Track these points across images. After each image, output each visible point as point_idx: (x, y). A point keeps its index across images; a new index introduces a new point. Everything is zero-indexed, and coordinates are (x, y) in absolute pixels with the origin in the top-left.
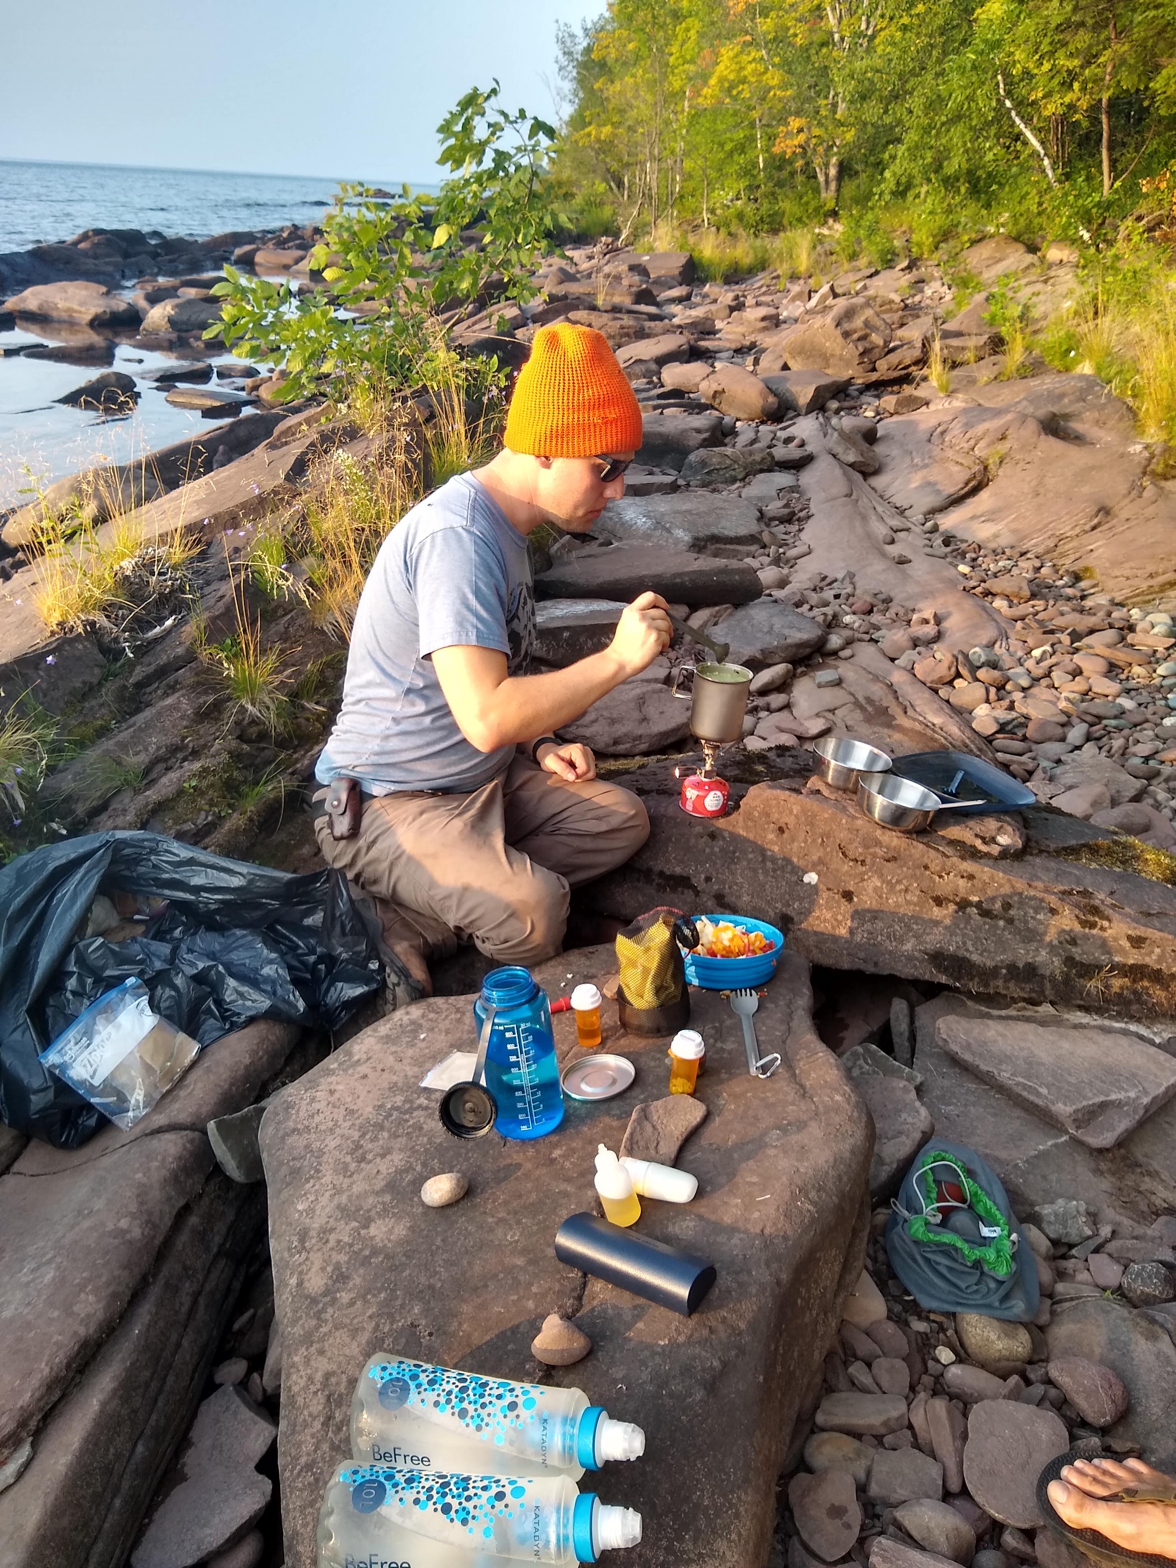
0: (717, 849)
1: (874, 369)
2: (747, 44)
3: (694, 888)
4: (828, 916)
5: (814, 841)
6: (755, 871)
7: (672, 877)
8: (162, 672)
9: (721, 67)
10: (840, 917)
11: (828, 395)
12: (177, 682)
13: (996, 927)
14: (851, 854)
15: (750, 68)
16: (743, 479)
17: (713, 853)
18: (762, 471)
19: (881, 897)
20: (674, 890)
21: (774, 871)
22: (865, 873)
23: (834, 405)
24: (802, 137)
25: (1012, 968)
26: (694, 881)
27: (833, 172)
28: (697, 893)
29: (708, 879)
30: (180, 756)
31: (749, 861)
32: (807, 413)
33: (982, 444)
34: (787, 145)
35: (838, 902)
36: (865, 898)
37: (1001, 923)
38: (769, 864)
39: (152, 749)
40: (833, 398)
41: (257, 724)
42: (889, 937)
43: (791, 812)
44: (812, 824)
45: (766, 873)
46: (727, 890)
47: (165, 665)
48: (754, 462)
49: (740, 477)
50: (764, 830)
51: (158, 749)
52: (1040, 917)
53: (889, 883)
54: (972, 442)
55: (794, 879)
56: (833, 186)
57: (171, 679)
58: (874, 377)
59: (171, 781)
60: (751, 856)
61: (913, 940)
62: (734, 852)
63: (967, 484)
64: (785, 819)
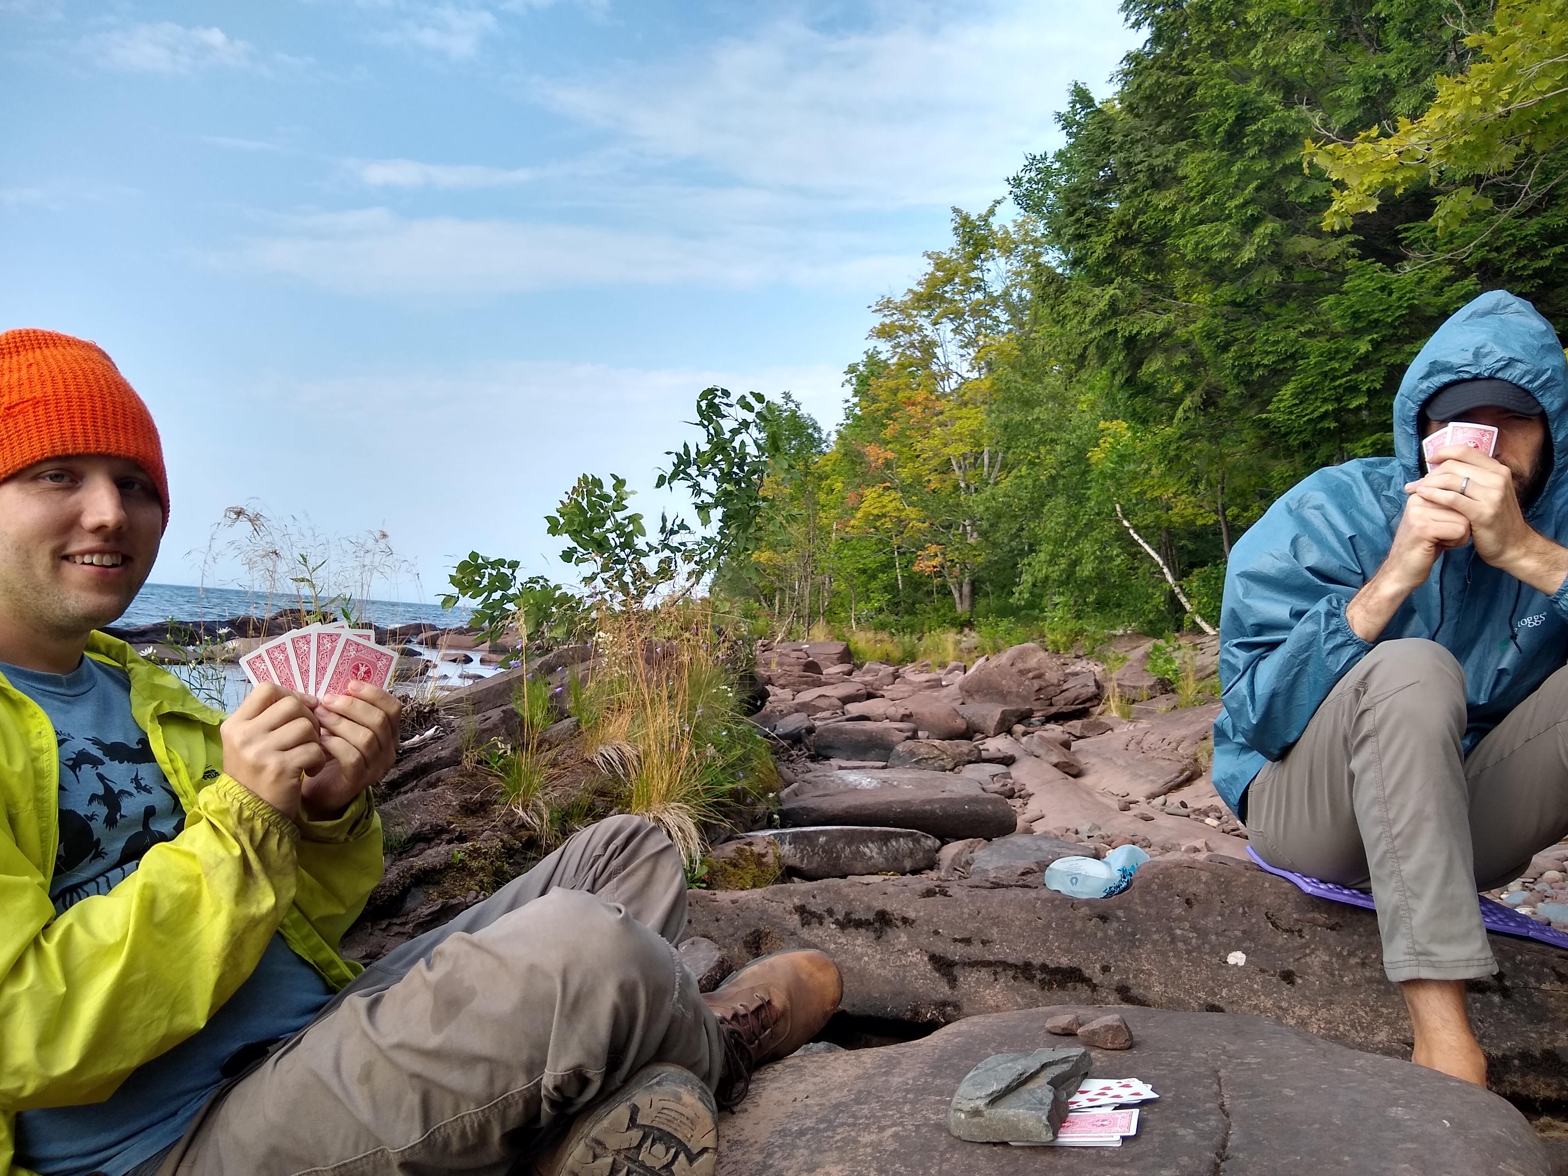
0: (1111, 933)
1: (1051, 705)
2: (887, 489)
3: (1087, 981)
4: (1269, 1003)
5: (1233, 912)
6: (1164, 954)
7: (1058, 970)
8: (422, 771)
9: (866, 504)
10: (1284, 1004)
11: (1014, 719)
12: (439, 780)
13: (1491, 1004)
14: (1283, 923)
15: (891, 506)
16: (952, 770)
17: (1106, 936)
18: (970, 762)
19: (1332, 975)
20: (1062, 986)
21: (1189, 952)
22: (1306, 946)
23: (1019, 728)
24: (939, 560)
25: (1524, 1055)
26: (1087, 973)
27: (966, 589)
28: (1094, 988)
29: (1105, 969)
30: (446, 837)
31: (1155, 943)
32: (995, 735)
33: (1184, 745)
34: (925, 565)
35: (1277, 985)
36: (1312, 979)
37: (1496, 999)
38: (1180, 945)
39: (416, 824)
40: (1019, 722)
41: (528, 830)
42: (1353, 1026)
43: (1199, 880)
44: (1227, 892)
45: (1178, 955)
46: (1131, 982)
47: (425, 764)
48: (961, 754)
49: (949, 767)
50: (1169, 903)
51: (423, 825)
52: (1546, 986)
53: (1339, 955)
54: (1174, 745)
55: (1216, 960)
56: (967, 603)
57: (434, 776)
58: (1053, 710)
59: (438, 853)
60: (1156, 937)
61: (1386, 1028)
62: (1134, 934)
63: (1181, 773)
64: (1193, 889)
